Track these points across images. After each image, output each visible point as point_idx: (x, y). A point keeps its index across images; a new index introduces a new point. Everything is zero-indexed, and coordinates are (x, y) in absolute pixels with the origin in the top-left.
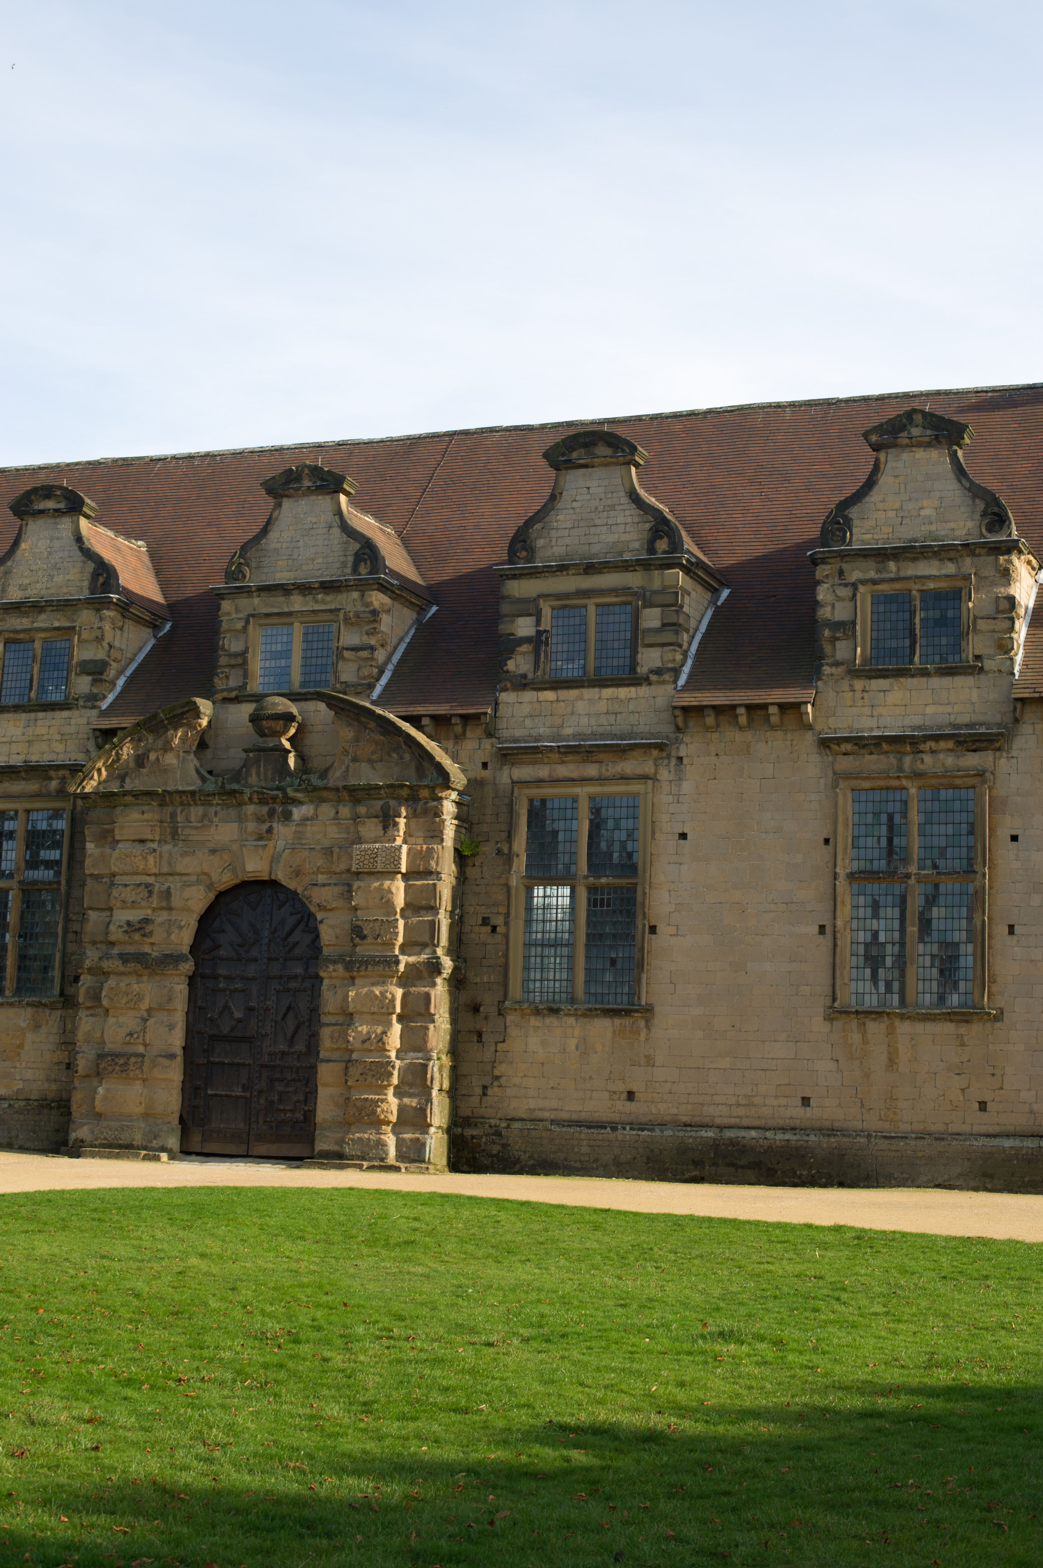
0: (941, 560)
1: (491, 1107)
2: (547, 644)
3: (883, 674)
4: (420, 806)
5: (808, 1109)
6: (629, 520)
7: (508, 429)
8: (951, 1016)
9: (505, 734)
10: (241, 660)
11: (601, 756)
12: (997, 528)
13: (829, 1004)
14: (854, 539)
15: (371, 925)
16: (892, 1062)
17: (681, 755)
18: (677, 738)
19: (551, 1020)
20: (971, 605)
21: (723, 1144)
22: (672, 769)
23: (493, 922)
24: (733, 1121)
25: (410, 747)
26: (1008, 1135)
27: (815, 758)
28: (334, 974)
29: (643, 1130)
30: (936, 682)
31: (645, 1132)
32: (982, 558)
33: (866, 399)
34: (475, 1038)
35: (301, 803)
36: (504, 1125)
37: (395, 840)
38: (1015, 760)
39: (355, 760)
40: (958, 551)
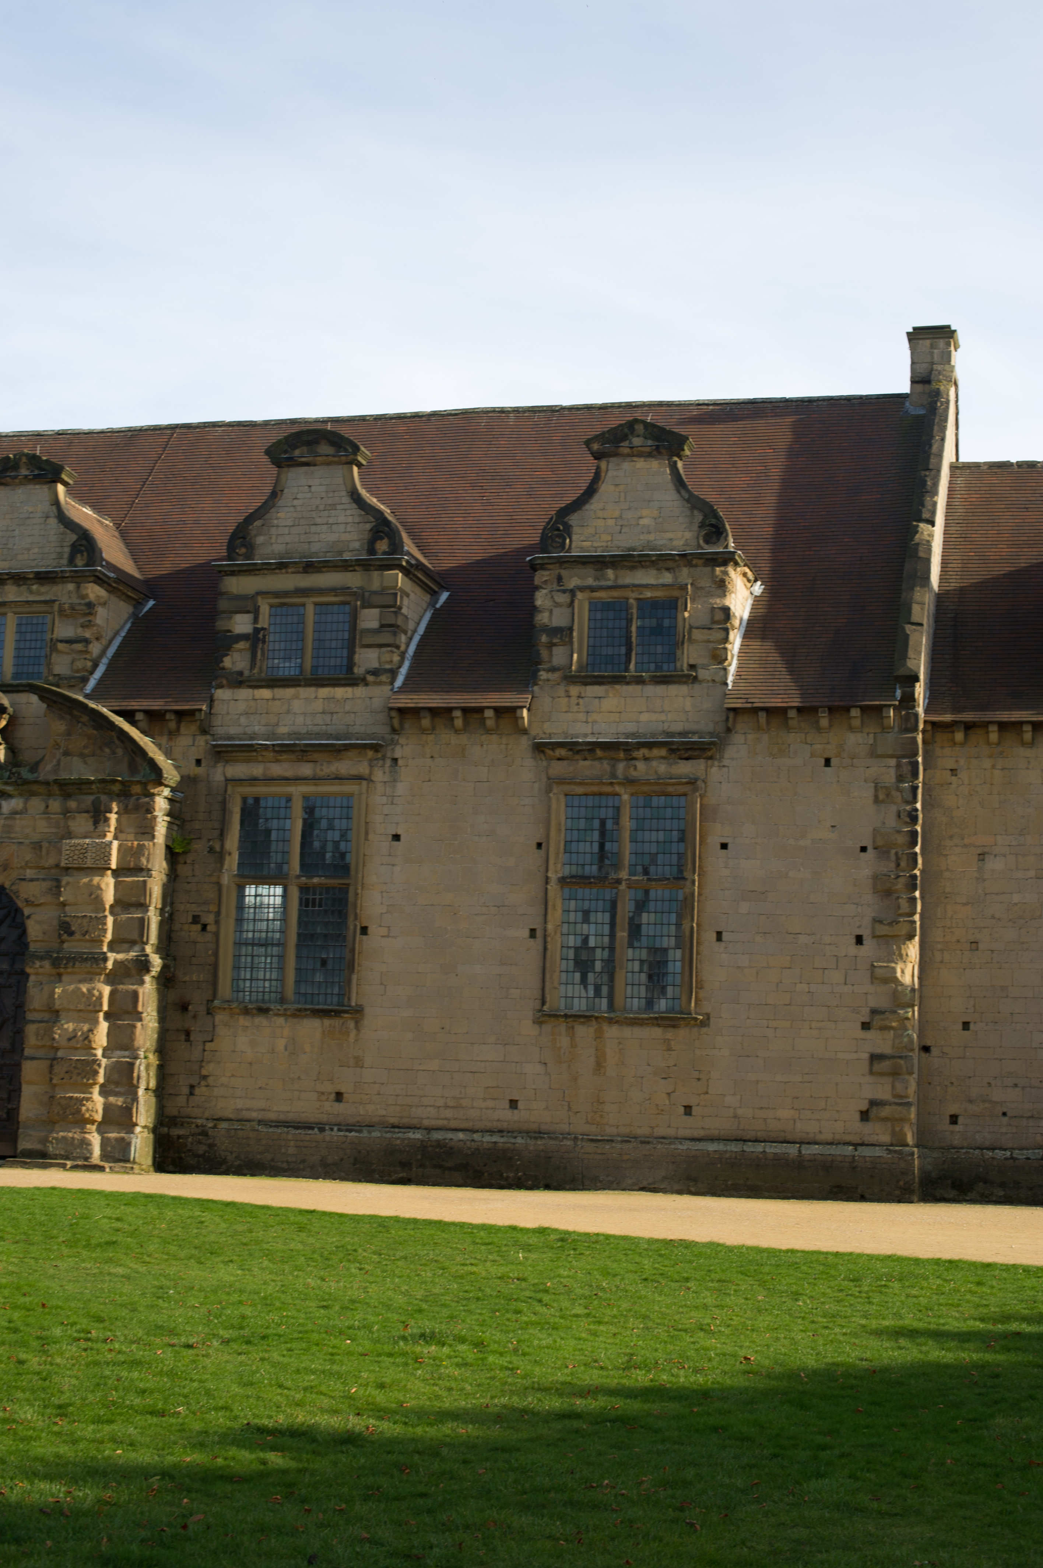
0: (658, 569)
1: (198, 1107)
2: (264, 642)
3: (599, 681)
4: (132, 802)
5: (516, 1111)
7: (231, 425)
8: (659, 1021)
9: (220, 731)
11: (316, 756)
12: (714, 539)
13: (538, 1007)
14: (574, 545)
15: (79, 921)
16: (599, 1066)
17: (396, 756)
18: (392, 740)
19: (260, 1020)
20: (686, 614)
21: (431, 1146)
22: (387, 770)
23: (204, 920)
24: (441, 1123)
25: (123, 742)
26: (712, 1139)
27: (529, 762)
28: (41, 970)
29: (350, 1131)
30: (651, 690)
31: (353, 1134)
32: (699, 569)
33: (589, 408)
34: (183, 1037)
35: (10, 796)
36: (210, 1125)
37: (105, 836)
38: (726, 769)
39: (66, 754)
40: (675, 561)
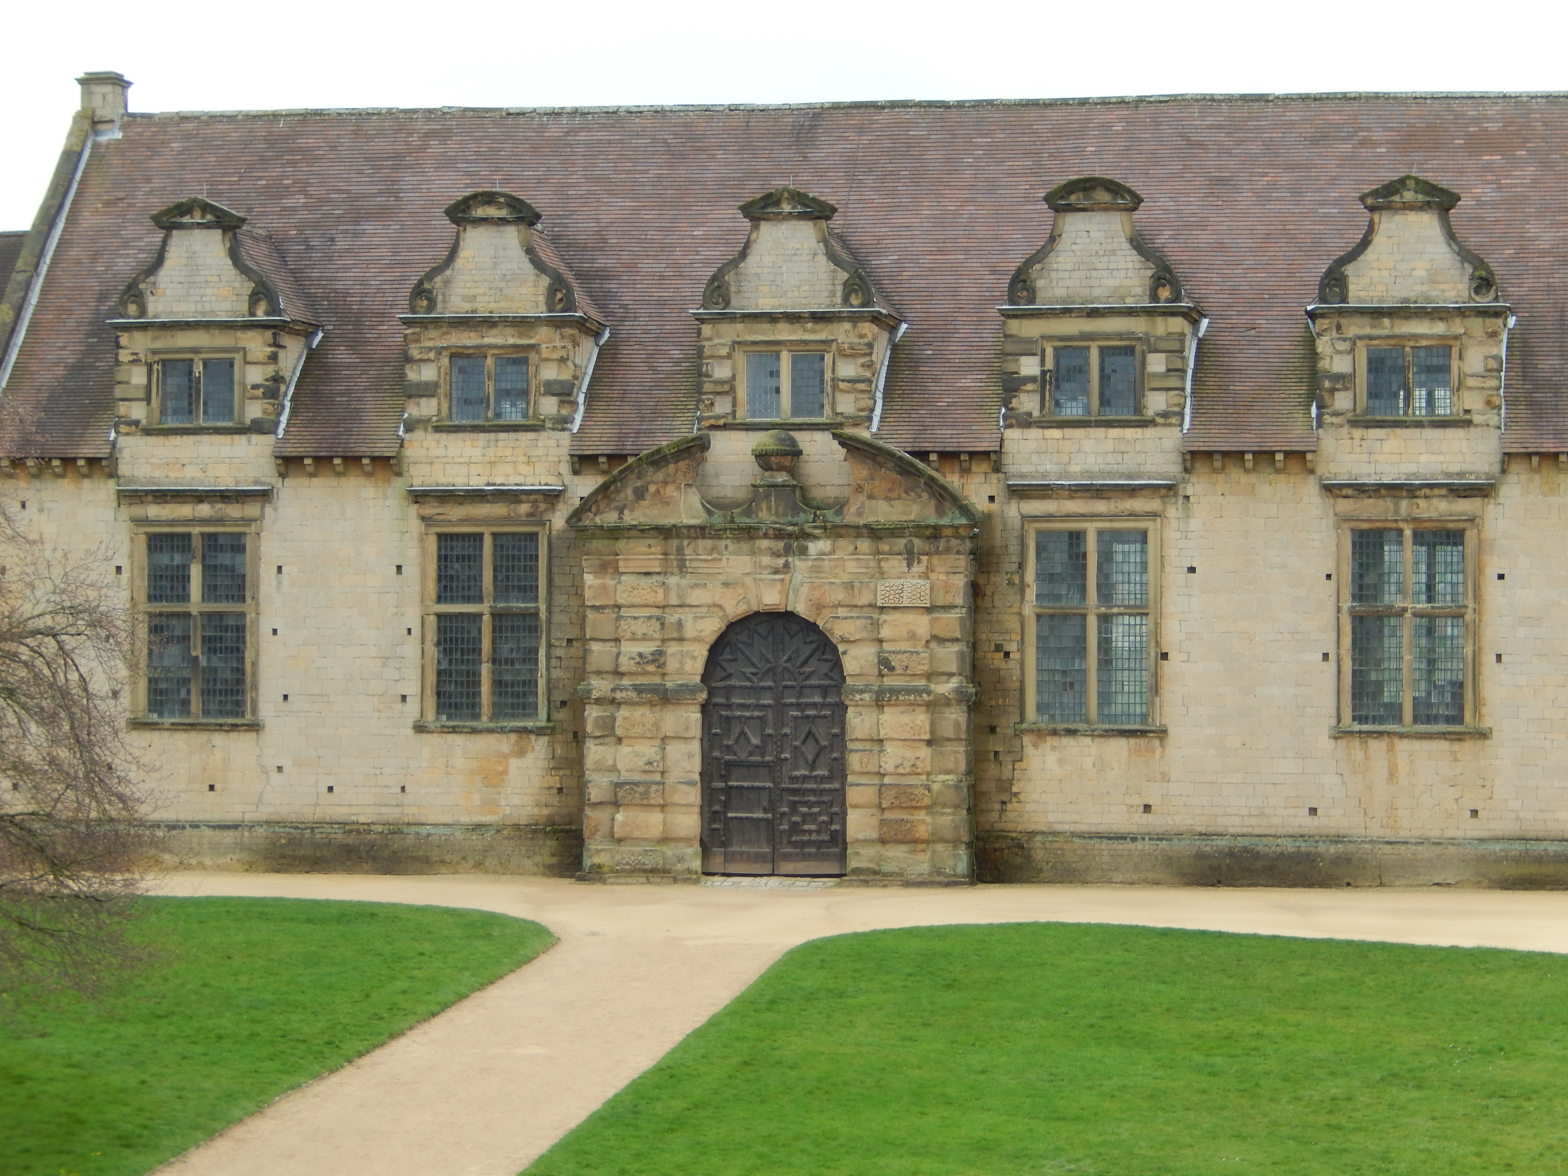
0: (1434, 320)
1: (1011, 821)
2: (1051, 383)
3: (1380, 425)
4: (942, 544)
5: (1315, 818)
6: (1130, 265)
7: (920, 104)
8: (1443, 736)
9: (1011, 469)
10: (729, 388)
11: (1110, 494)
12: (1484, 290)
13: (1334, 724)
14: (1351, 296)
15: (900, 656)
16: (1392, 776)
17: (1188, 494)
18: (1184, 479)
19: (1067, 741)
20: (1461, 362)
21: (1238, 851)
22: (1180, 507)
23: (1007, 648)
24: (1245, 830)
25: (931, 487)
26: (1497, 839)
27: (1318, 501)
28: (861, 703)
29: (1161, 840)
30: (1429, 433)
31: (1164, 842)
32: (1471, 319)
34: (992, 758)
35: (816, 538)
36: (1025, 838)
38: (1501, 507)
39: (871, 497)
40: (1450, 313)
